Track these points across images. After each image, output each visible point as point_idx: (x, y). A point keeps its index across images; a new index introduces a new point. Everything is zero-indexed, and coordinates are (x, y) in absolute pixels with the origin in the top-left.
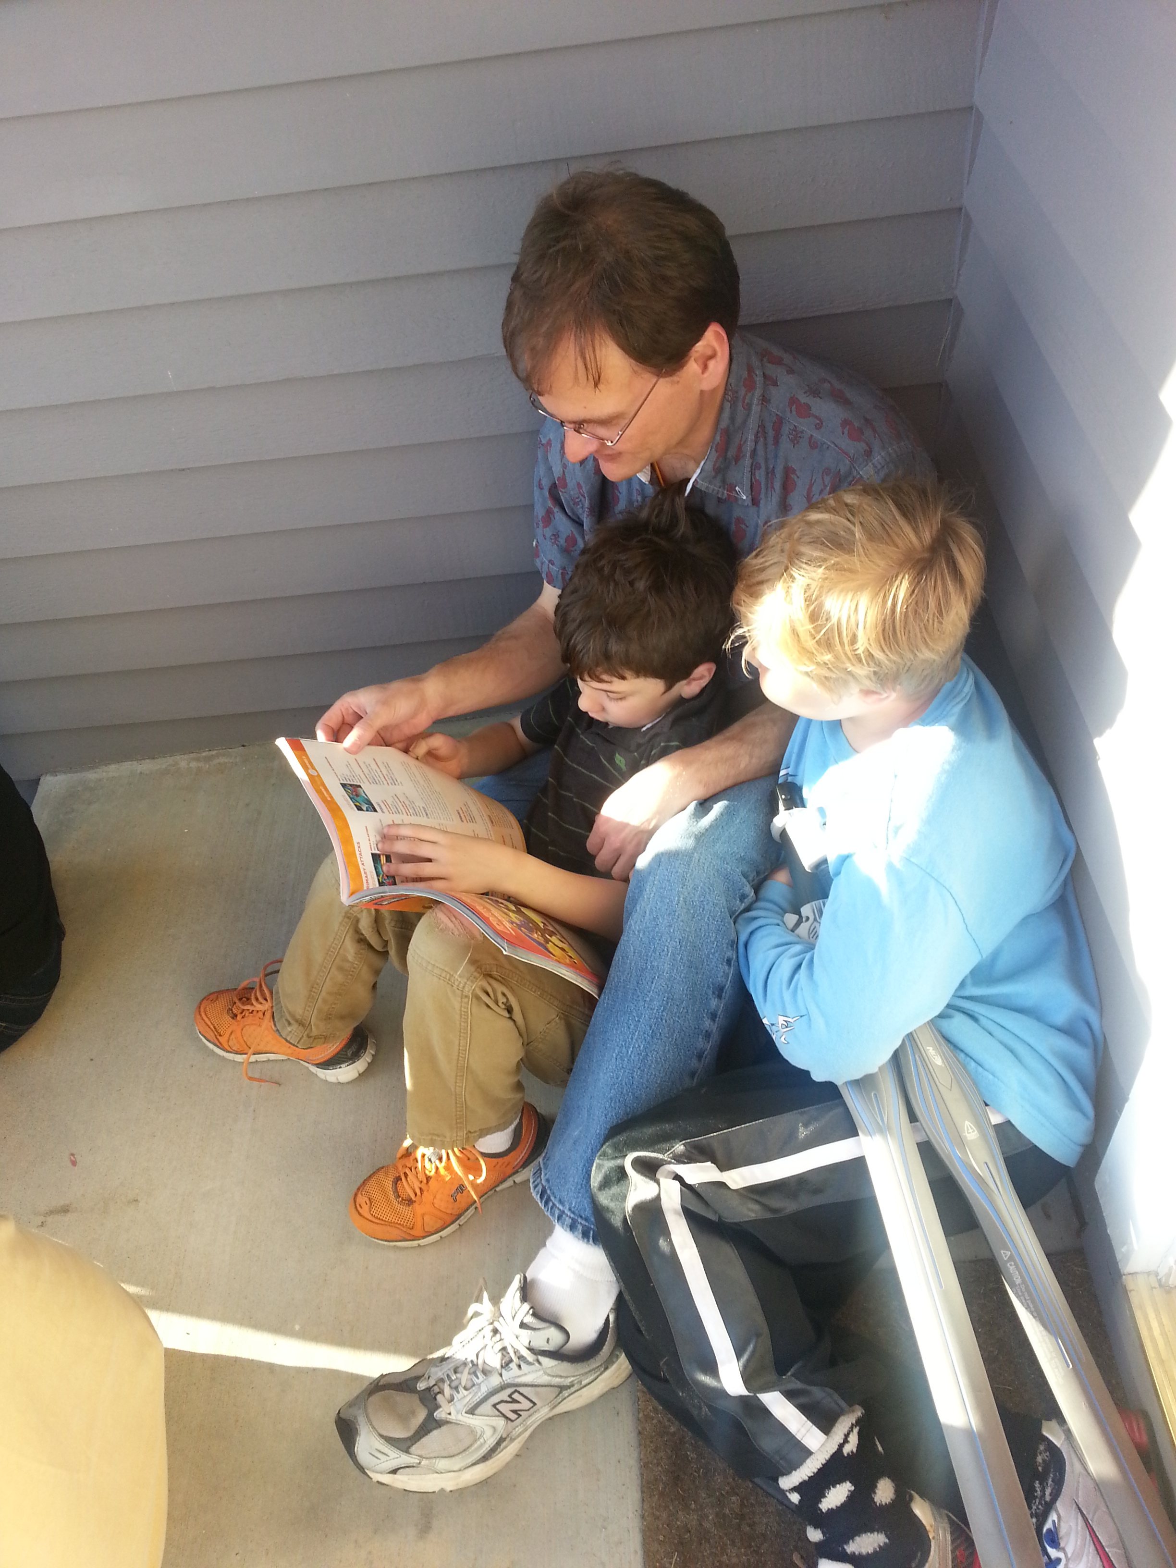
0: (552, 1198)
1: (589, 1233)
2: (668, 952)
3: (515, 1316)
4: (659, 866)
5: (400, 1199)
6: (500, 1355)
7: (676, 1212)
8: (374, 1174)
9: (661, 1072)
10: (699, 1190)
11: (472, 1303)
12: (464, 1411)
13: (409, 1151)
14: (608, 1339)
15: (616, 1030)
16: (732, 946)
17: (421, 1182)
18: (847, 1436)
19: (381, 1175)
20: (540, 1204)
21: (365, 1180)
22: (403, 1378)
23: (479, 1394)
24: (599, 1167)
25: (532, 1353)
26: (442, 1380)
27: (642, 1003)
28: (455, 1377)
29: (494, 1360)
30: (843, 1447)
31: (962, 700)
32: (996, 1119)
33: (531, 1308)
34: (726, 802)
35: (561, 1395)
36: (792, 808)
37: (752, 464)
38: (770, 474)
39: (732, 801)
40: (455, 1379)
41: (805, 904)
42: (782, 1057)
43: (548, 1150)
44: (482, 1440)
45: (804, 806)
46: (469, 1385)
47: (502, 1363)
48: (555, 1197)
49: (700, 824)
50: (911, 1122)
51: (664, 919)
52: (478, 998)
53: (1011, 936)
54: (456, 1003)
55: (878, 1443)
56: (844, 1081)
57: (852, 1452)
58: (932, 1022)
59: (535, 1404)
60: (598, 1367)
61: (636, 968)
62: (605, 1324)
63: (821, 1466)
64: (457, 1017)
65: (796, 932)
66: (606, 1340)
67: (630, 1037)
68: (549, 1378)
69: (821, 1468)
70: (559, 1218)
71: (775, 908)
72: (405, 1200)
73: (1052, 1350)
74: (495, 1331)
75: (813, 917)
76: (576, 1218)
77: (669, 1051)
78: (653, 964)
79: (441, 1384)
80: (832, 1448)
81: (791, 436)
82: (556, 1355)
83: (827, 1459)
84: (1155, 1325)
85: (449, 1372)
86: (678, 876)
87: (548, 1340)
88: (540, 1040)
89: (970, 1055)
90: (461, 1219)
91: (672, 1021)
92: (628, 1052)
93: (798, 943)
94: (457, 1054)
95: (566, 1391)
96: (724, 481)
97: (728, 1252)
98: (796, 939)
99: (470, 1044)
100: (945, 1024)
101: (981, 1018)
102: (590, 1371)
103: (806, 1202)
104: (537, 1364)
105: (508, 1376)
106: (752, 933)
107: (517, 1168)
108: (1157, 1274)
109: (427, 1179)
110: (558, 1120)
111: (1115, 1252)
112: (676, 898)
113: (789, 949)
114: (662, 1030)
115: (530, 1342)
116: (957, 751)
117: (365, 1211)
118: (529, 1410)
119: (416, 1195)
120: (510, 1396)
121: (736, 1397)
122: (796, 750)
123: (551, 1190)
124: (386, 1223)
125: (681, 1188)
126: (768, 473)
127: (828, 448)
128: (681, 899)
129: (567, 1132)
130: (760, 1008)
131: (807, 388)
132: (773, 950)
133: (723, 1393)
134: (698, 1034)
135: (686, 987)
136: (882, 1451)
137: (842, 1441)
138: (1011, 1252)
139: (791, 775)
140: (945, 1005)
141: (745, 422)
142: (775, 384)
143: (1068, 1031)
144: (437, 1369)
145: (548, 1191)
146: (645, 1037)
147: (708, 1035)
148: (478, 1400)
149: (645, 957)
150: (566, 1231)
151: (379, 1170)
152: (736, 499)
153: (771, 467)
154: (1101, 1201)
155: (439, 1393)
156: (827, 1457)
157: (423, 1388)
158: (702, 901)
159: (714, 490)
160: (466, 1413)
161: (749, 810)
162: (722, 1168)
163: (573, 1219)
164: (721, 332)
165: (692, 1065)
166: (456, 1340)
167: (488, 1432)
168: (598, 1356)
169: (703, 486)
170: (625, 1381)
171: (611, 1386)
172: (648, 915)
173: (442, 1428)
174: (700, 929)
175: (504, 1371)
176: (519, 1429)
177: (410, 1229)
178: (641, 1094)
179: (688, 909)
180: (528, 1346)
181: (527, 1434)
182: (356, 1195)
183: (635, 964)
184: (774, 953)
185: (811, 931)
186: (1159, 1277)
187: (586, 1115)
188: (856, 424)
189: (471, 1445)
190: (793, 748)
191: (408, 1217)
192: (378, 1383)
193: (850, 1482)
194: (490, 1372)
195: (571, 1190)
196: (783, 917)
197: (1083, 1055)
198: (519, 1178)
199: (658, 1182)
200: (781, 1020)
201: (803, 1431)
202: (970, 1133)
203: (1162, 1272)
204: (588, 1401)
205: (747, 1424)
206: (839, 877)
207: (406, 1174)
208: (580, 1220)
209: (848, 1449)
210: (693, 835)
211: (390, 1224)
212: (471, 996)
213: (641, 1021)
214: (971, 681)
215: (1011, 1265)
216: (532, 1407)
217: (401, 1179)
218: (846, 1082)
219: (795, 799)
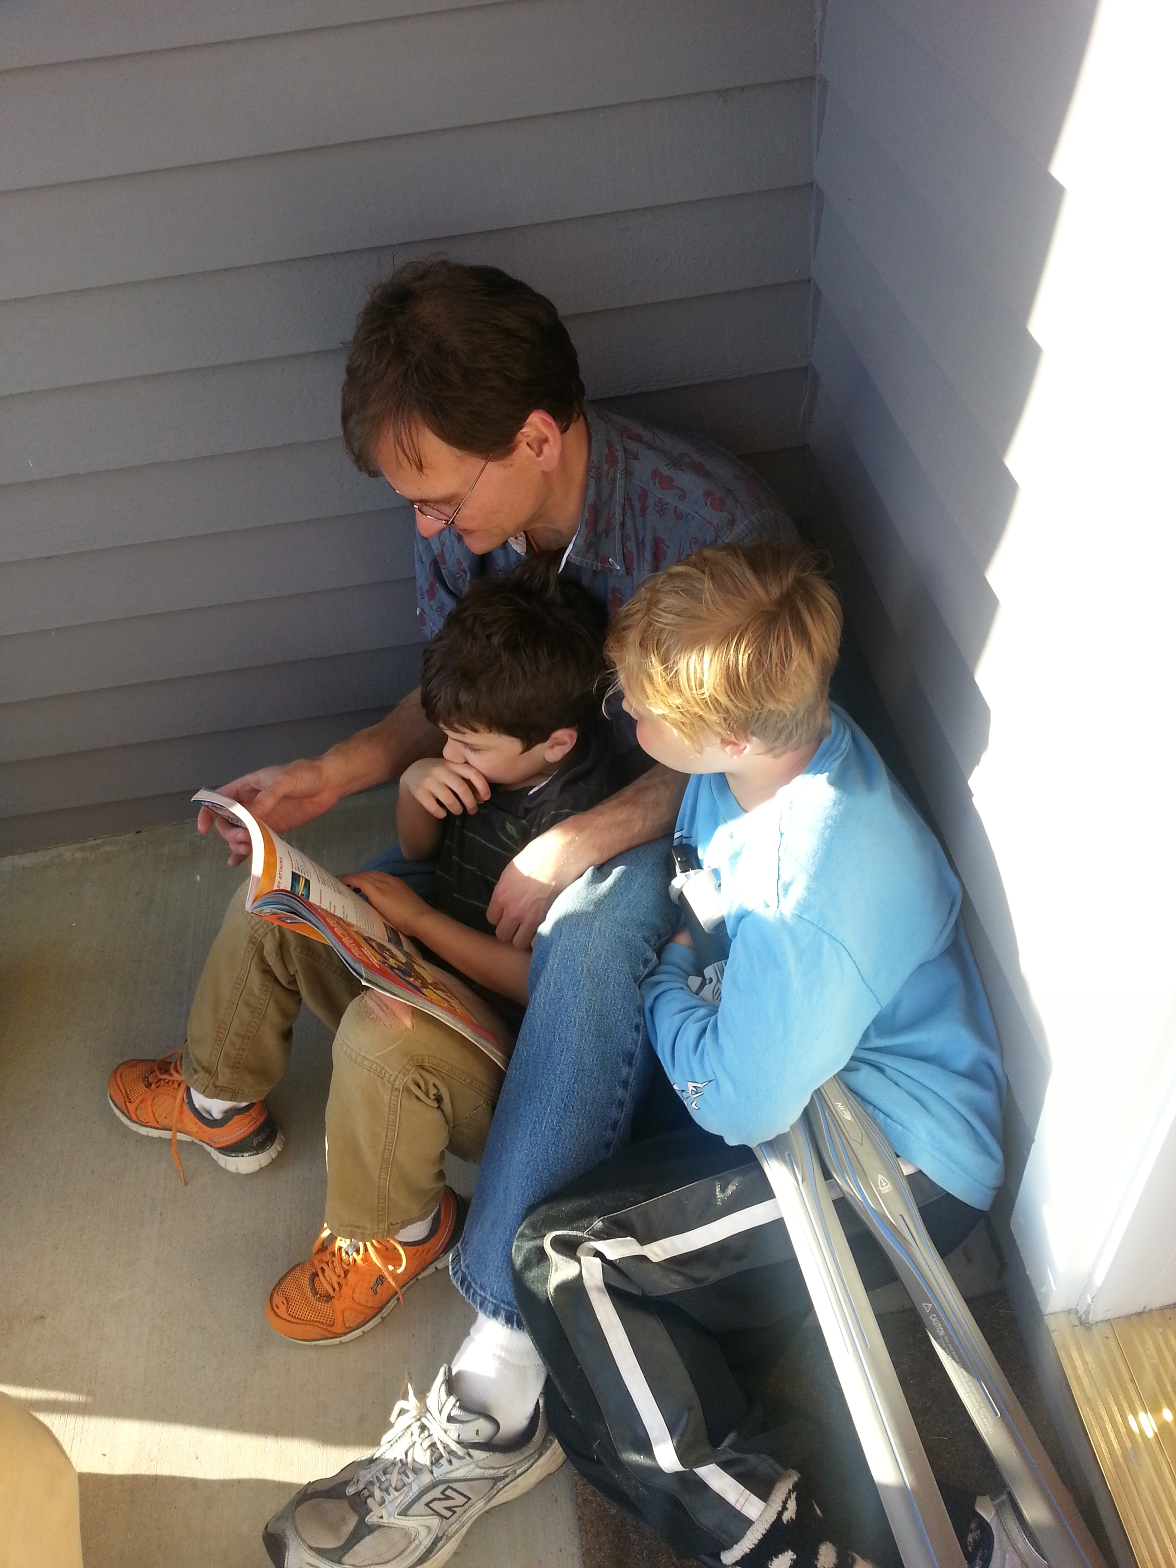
0: (473, 1285)
1: (513, 1317)
2: (576, 1023)
3: (442, 1410)
4: (560, 937)
5: (318, 1296)
6: (429, 1452)
7: (599, 1290)
8: (290, 1272)
9: (576, 1145)
10: (620, 1266)
11: (399, 1400)
12: (396, 1513)
13: (325, 1245)
14: (539, 1424)
15: (529, 1105)
16: (639, 1012)
17: (339, 1276)
18: (785, 1503)
19: (297, 1272)
20: (461, 1291)
21: (281, 1279)
22: (332, 1484)
23: (411, 1494)
24: (519, 1248)
25: (462, 1447)
26: (371, 1483)
27: (552, 1077)
28: (385, 1479)
29: (423, 1457)
30: (783, 1514)
31: (840, 756)
32: (907, 1170)
33: (457, 1401)
34: (623, 867)
35: (495, 1487)
36: (689, 871)
37: (622, 536)
38: (640, 545)
39: (629, 866)
40: (385, 1481)
41: (708, 966)
42: (695, 1122)
43: (465, 1233)
44: (417, 1542)
45: (700, 867)
46: (400, 1484)
47: (432, 1460)
48: (476, 1283)
49: (598, 891)
50: (825, 1180)
51: (569, 990)
52: (408, 1090)
53: (908, 984)
54: (386, 1096)
55: (816, 1507)
56: (758, 1143)
57: (791, 1518)
58: (839, 1076)
59: (469, 1499)
60: (531, 1454)
61: (545, 1042)
62: (535, 1409)
63: (762, 1536)
64: (386, 1110)
65: (700, 995)
66: (538, 1426)
67: (543, 1112)
68: (482, 1471)
69: (762, 1539)
70: (481, 1305)
71: (678, 971)
72: (324, 1297)
73: (979, 1400)
74: (423, 1428)
75: (716, 979)
76: (499, 1303)
77: (582, 1123)
78: (561, 1036)
79: (371, 1488)
80: (771, 1517)
81: (656, 508)
82: (487, 1446)
83: (767, 1529)
84: (1078, 1363)
85: (378, 1474)
86: (580, 946)
87: (478, 1431)
88: (465, 1125)
89: (879, 1107)
90: (382, 1312)
91: (584, 1092)
92: (542, 1128)
93: (699, 1007)
94: (383, 1147)
95: (500, 1483)
96: (597, 554)
97: (654, 1326)
98: (700, 1003)
99: (398, 1135)
100: (852, 1078)
101: (887, 1069)
102: (523, 1460)
103: (729, 1269)
104: (468, 1458)
105: (438, 1472)
106: (656, 999)
107: (438, 1254)
108: (1077, 1312)
109: (345, 1272)
110: (473, 1201)
111: (1036, 1292)
112: (580, 969)
113: (693, 1013)
114: (574, 1103)
115: (459, 1435)
116: (838, 805)
117: (282, 1311)
118: (463, 1506)
119: (334, 1290)
120: (443, 1493)
121: (672, 1473)
122: (688, 812)
123: (471, 1276)
124: (305, 1322)
125: (602, 1265)
126: (638, 544)
127: (693, 518)
128: (585, 968)
129: (485, 1214)
130: (670, 1074)
131: (668, 461)
132: (678, 1015)
133: (659, 1471)
134: (612, 1104)
135: (596, 1057)
136: (821, 1514)
137: (780, 1509)
138: (933, 1305)
139: (686, 838)
140: (849, 1058)
141: (611, 496)
142: (636, 457)
143: (970, 1076)
144: (365, 1472)
145: (469, 1278)
146: (557, 1111)
147: (621, 1104)
148: (411, 1500)
149: (552, 1030)
150: (489, 1317)
151: (294, 1268)
152: (611, 570)
153: (641, 537)
154: (1018, 1243)
155: (369, 1496)
156: (767, 1526)
157: (353, 1493)
158: (606, 969)
159: (587, 563)
160: (398, 1515)
161: (647, 875)
162: (643, 1242)
163: (495, 1305)
164: (547, 419)
165: (607, 1136)
166: (385, 1439)
167: (423, 1533)
168: (532, 1443)
169: (577, 560)
170: (562, 1466)
171: (548, 1472)
172: (552, 986)
173: (374, 1533)
174: (606, 997)
175: (434, 1469)
176: (455, 1527)
177: (331, 1326)
178: (557, 1170)
179: (593, 978)
180: (457, 1440)
181: (464, 1530)
182: (272, 1295)
183: (543, 1037)
184: (678, 1018)
185: (715, 992)
186: (1079, 1316)
187: (503, 1196)
188: (718, 495)
189: (406, 1549)
190: (685, 810)
191: (327, 1314)
192: (306, 1492)
193: (792, 1551)
194: (421, 1470)
195: (492, 1274)
196: (687, 980)
197: (987, 1099)
198: (440, 1265)
199: (579, 1261)
200: (691, 1085)
201: (742, 1500)
202: (884, 1186)
203: (1082, 1310)
204: (524, 1490)
205: (685, 1499)
206: (736, 938)
207: (322, 1269)
208: (502, 1305)
209: (787, 1516)
210: (593, 902)
211: (310, 1323)
212: (401, 1089)
213: (553, 1094)
214: (848, 737)
215: (933, 1317)
216: (466, 1502)
217: (318, 1275)
218: (759, 1144)
219: (692, 862)
